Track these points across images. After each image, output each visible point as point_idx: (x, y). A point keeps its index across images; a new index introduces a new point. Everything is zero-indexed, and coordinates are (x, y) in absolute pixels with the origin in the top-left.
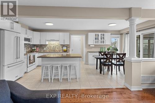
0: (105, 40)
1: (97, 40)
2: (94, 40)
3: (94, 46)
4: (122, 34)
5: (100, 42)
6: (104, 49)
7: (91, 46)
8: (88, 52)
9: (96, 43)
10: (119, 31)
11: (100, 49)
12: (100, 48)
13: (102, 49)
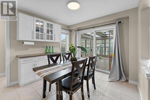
0: (53, 35)
1: (40, 33)
2: (33, 32)
3: (33, 43)
4: (71, 31)
5: (45, 36)
6: (51, 48)
7: (25, 43)
8: (17, 56)
9: (37, 38)
10: (69, 27)
11: (44, 49)
12: (44, 47)
13: (48, 48)
